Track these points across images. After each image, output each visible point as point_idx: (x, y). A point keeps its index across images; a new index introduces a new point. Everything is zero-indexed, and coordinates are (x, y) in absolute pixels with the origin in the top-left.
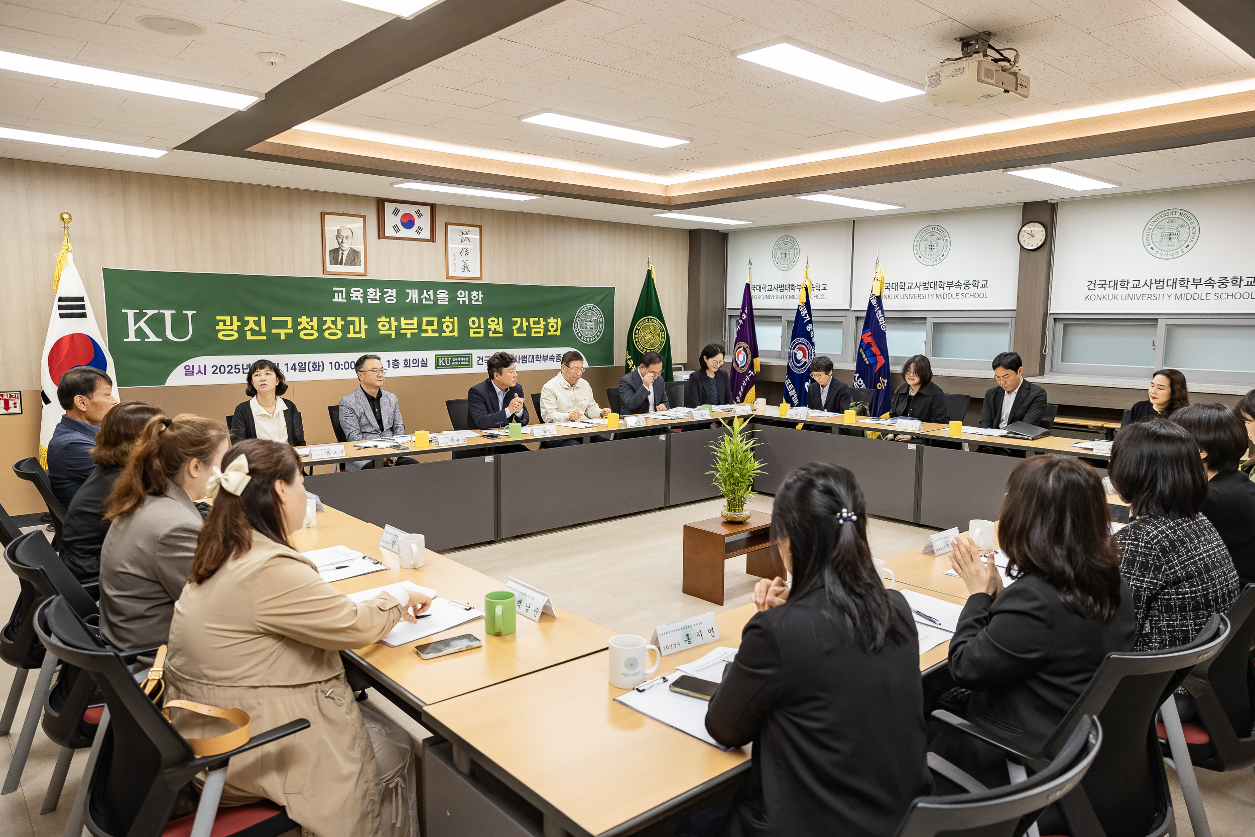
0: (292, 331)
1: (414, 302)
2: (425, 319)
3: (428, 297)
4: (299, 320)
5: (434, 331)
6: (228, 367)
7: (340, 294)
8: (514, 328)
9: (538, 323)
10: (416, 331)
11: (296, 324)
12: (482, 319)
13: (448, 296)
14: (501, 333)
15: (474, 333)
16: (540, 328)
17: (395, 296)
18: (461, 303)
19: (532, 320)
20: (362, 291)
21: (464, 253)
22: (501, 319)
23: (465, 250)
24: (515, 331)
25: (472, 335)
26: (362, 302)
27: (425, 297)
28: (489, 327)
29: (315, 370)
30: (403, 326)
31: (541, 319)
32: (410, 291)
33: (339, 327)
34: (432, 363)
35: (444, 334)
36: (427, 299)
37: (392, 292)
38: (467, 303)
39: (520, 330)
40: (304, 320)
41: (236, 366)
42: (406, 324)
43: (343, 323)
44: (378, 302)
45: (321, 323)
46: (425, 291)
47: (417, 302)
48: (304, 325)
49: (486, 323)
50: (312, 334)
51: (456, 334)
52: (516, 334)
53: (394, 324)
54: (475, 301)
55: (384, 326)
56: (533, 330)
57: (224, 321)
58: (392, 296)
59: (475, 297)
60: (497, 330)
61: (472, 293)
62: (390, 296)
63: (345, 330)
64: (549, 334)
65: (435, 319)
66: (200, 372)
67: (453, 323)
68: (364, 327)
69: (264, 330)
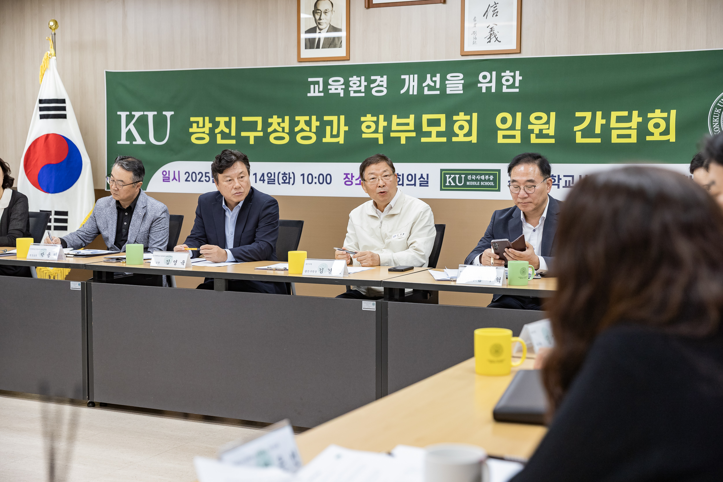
0: (261, 134)
1: (411, 93)
2: (425, 117)
3: (432, 84)
4: (270, 120)
5: (439, 134)
6: (199, 174)
7: (317, 86)
8: (576, 128)
9: (628, 119)
10: (414, 134)
11: (266, 125)
12: (519, 115)
13: (463, 82)
14: (551, 137)
15: (505, 137)
16: (630, 128)
17: (385, 86)
18: (484, 90)
19: (614, 115)
20: (342, 80)
21: (490, 13)
22: (553, 115)
23: (492, 9)
24: (579, 135)
25: (500, 140)
26: (342, 95)
27: (428, 85)
28: (530, 127)
29: (285, 183)
30: (394, 127)
31: (635, 113)
32: (406, 77)
33: (314, 129)
34: (435, 181)
35: (454, 139)
36: (430, 88)
37: (382, 80)
38: (493, 90)
39: (588, 132)
40: (275, 120)
41: (206, 173)
42: (398, 124)
43: (318, 124)
44: (363, 95)
45: (294, 124)
46: (429, 76)
47: (415, 93)
48: (275, 126)
49: (526, 121)
50: (282, 138)
51: (474, 139)
52: (579, 139)
53: (382, 123)
54: (508, 87)
55: (368, 127)
56: (614, 133)
57: (197, 122)
58: (382, 86)
59: (507, 80)
60: (545, 132)
61: (503, 74)
62: (379, 86)
63: (320, 132)
64: (649, 138)
65: (442, 117)
66: (174, 178)
67: (470, 122)
68: (344, 128)
69: (233, 134)
